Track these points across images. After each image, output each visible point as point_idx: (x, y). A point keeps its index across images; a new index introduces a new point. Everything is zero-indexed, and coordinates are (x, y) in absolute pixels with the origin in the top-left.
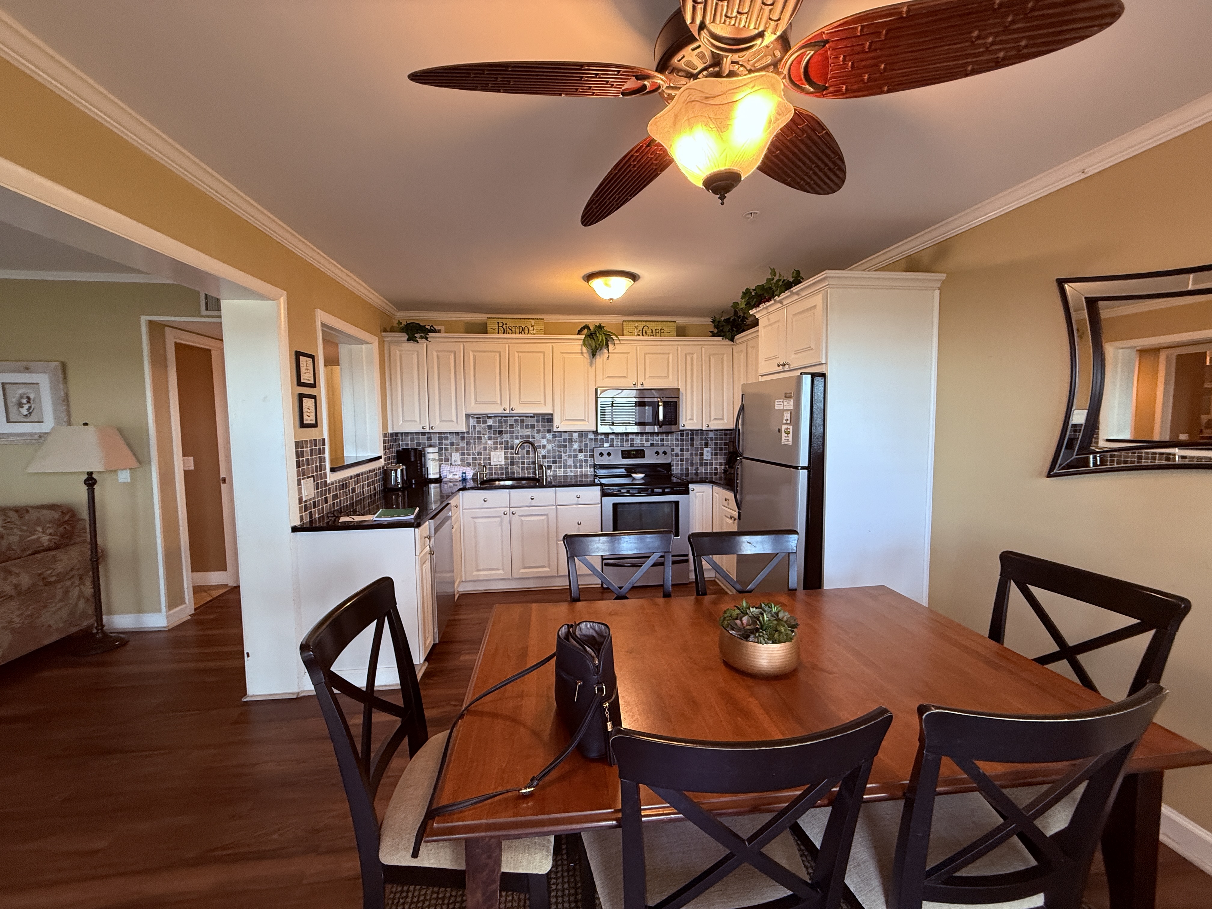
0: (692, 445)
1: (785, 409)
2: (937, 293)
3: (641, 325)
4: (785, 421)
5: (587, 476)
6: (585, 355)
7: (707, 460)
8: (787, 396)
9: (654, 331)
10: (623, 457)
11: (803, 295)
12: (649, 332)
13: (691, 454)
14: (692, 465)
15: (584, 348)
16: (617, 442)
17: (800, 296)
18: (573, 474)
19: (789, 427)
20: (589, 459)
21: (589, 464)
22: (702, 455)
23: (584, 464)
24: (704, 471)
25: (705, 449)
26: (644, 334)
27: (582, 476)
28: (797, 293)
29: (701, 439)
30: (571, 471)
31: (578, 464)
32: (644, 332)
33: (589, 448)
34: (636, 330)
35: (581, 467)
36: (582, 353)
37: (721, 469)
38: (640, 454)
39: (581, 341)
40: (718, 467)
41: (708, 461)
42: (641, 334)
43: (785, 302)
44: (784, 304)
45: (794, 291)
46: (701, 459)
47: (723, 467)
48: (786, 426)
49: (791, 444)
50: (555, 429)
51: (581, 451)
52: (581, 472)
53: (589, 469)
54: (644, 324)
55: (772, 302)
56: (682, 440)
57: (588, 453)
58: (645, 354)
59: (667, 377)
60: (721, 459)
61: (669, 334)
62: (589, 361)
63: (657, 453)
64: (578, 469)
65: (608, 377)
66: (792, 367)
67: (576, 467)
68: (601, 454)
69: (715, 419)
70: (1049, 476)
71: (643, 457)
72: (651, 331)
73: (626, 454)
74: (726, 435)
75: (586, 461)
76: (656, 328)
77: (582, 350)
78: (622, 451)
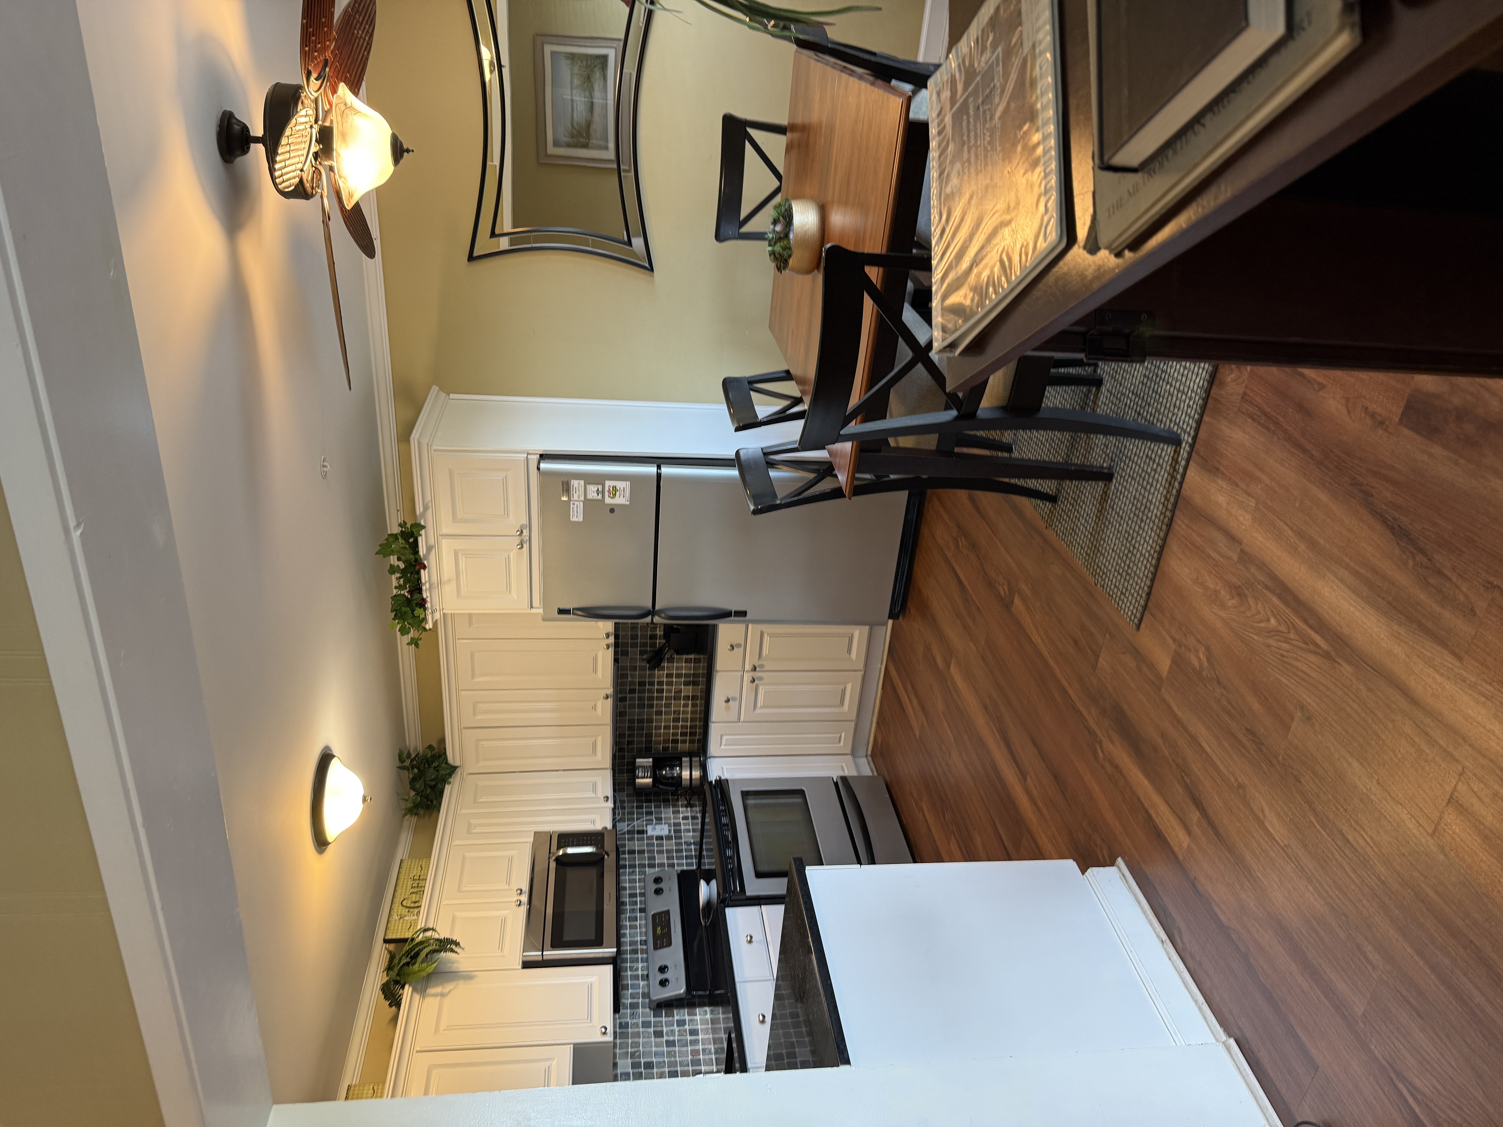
0: (641, 852)
1: (582, 498)
2: (452, 396)
3: (398, 909)
4: (600, 497)
5: (713, 1021)
6: (447, 990)
7: (670, 831)
8: (567, 488)
9: (415, 890)
10: (669, 944)
11: (430, 498)
12: (414, 898)
13: (660, 852)
14: (679, 851)
15: (431, 991)
16: (637, 969)
17: (430, 504)
18: (712, 1047)
19: (607, 489)
20: (676, 1018)
21: (687, 1018)
22: (659, 838)
23: (687, 1027)
24: (691, 834)
25: (650, 833)
26: (416, 905)
27: (714, 1031)
28: (426, 508)
29: (631, 839)
30: (704, 1050)
31: (689, 1038)
32: (412, 905)
33: (652, 1019)
34: (407, 918)
35: (694, 1032)
36: (443, 995)
37: (684, 812)
38: (661, 920)
39: (417, 997)
40: (681, 816)
41: (673, 829)
42: (416, 911)
43: (431, 541)
44: (433, 544)
45: (421, 510)
46: (669, 838)
47: (681, 809)
48: (606, 493)
49: (628, 483)
50: (609, 1038)
51: (659, 1034)
52: (706, 1031)
53: (698, 1017)
54: (397, 905)
55: (426, 562)
56: (633, 866)
57: (664, 1019)
58: (459, 890)
59: (511, 860)
60: (668, 813)
61: (423, 869)
62: (461, 982)
63: (658, 892)
64: (700, 1037)
65: (501, 947)
66: (524, 521)
67: (695, 1042)
68: (663, 983)
69: (594, 790)
70: (651, 269)
71: (667, 913)
72: (414, 895)
73: (662, 940)
74: (623, 808)
75: (681, 1023)
76: (409, 887)
77: (436, 995)
78: (656, 948)
